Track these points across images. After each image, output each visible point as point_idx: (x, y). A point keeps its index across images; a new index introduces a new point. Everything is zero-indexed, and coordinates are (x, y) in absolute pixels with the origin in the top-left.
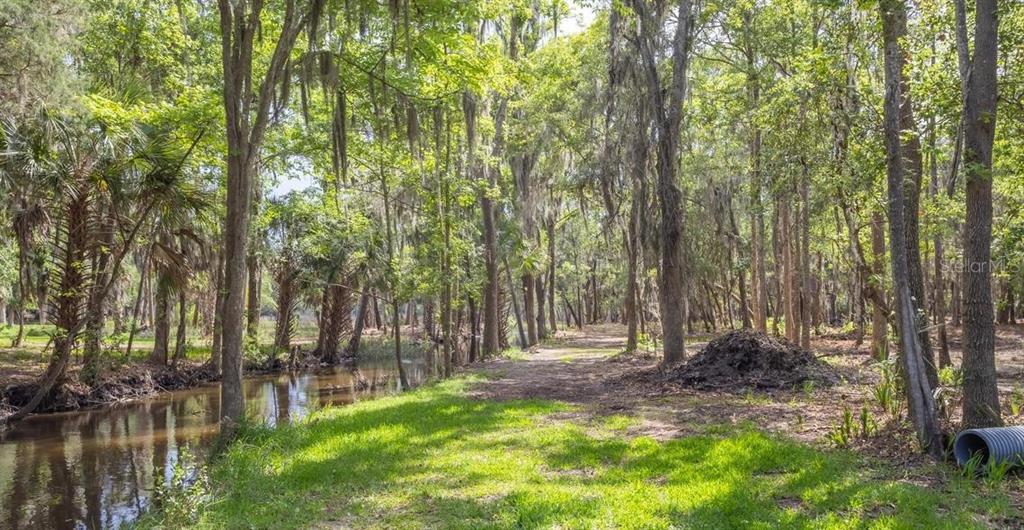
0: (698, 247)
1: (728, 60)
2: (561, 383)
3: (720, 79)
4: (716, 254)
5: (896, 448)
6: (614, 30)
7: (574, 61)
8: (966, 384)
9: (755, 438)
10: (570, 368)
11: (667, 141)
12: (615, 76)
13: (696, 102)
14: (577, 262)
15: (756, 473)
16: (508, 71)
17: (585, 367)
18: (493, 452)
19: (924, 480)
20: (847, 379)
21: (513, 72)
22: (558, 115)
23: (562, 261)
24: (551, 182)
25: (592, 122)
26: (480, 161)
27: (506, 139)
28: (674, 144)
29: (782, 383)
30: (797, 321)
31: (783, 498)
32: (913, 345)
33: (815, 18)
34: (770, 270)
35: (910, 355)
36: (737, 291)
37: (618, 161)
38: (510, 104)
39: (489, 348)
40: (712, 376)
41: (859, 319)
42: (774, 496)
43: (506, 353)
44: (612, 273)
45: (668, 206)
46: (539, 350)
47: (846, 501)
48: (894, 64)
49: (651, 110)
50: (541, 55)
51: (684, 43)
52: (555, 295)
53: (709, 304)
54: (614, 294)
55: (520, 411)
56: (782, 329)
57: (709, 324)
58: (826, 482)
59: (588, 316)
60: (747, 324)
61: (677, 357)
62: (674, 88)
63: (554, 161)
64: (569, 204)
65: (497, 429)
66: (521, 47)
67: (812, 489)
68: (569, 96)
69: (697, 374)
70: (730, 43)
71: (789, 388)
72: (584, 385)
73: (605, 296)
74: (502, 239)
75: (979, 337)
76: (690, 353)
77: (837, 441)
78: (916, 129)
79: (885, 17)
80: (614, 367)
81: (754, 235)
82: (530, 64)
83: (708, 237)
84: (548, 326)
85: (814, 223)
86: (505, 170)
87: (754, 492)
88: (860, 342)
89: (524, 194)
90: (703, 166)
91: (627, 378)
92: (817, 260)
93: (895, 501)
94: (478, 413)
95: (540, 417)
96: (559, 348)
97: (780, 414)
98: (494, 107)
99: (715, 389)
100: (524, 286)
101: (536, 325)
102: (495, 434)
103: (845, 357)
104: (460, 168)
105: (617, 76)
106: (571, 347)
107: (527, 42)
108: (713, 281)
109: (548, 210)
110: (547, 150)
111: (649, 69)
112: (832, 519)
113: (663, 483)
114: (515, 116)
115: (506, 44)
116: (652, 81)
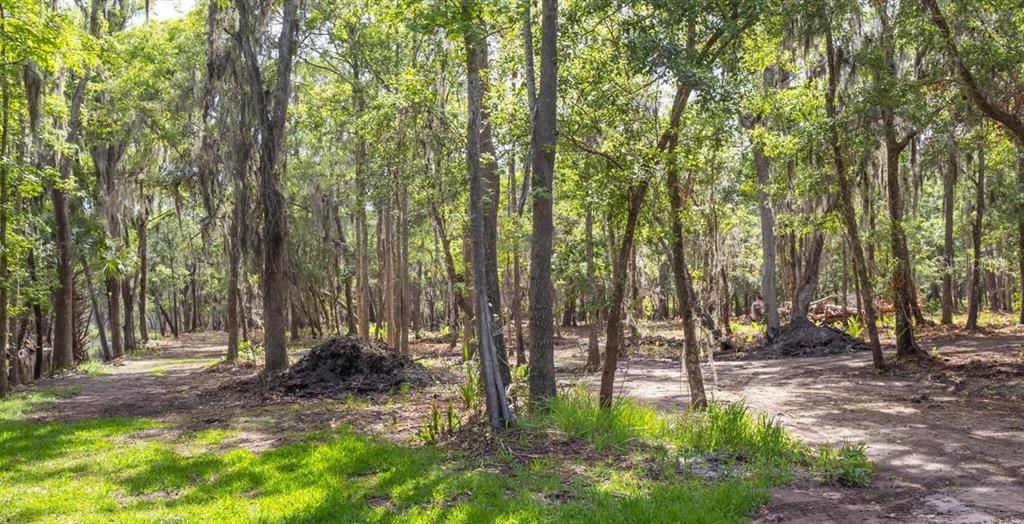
0: (305, 253)
1: (335, 70)
2: (148, 398)
3: (325, 87)
4: (324, 260)
5: (475, 441)
6: (212, 21)
7: (170, 48)
8: (531, 380)
9: (351, 443)
10: (160, 381)
11: (270, 144)
12: (214, 70)
13: (303, 108)
14: (174, 265)
15: (350, 476)
16: (87, 48)
17: (179, 378)
18: (56, 481)
19: (496, 467)
20: (439, 379)
21: (94, 50)
22: (150, 105)
23: (155, 264)
24: (141, 176)
25: (190, 116)
26: (50, 147)
27: (85, 124)
28: (277, 148)
29: (381, 386)
30: (398, 326)
31: (374, 497)
32: (490, 347)
33: (415, 41)
34: (374, 277)
35: (487, 356)
36: (344, 297)
37: (218, 160)
38: (90, 85)
39: (60, 360)
40: (314, 383)
41: (453, 324)
42: (365, 496)
43: (83, 367)
44: (213, 278)
45: (270, 210)
46: (124, 363)
47: (430, 493)
48: (476, 93)
49: (254, 109)
50: (130, 36)
51: (289, 46)
52: (147, 301)
53: (316, 310)
54: (215, 300)
55: (95, 432)
56: (384, 333)
57: (316, 330)
58: (413, 477)
59: (187, 324)
60: (353, 330)
61: (280, 365)
62: (278, 90)
63: (144, 155)
64: (163, 204)
65: (62, 455)
66: (105, 25)
67: (400, 485)
68: (164, 84)
69: (299, 382)
70: (337, 53)
71: (387, 391)
72: (176, 398)
73: (206, 302)
74: (79, 239)
75: (541, 338)
76: (293, 360)
77: (425, 438)
78: (493, 154)
79: (468, 49)
80: (212, 377)
81: (358, 243)
82: (116, 44)
83: (315, 243)
84: (138, 335)
85: (414, 234)
86: (85, 159)
87: (346, 495)
88: (454, 345)
89: (108, 188)
90: (310, 171)
91: (224, 388)
92: (418, 269)
93: (471, 490)
94: (40, 437)
95: (119, 438)
96: (150, 359)
97: (378, 416)
98: (69, 85)
99: (316, 395)
100: (108, 291)
101: (122, 335)
102: (60, 460)
103: (440, 359)
104: (22, 153)
105: (216, 71)
106: (165, 358)
107: (112, 19)
108: (320, 288)
109: (137, 208)
110: (137, 142)
111: (251, 68)
112: (416, 512)
113: (255, 496)
114: (97, 100)
115: (86, 17)
116: (255, 79)
